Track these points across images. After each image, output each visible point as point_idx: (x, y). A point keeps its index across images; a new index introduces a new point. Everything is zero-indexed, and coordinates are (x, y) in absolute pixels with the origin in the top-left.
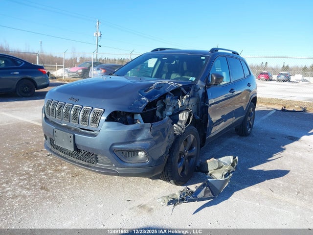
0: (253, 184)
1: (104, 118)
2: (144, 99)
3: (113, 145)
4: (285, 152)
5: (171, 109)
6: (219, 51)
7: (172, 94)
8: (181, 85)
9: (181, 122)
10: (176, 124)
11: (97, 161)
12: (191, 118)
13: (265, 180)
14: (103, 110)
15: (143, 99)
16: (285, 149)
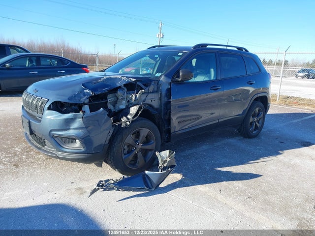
0: (206, 183)
1: (47, 106)
2: (87, 91)
3: (51, 131)
4: (279, 156)
5: (124, 102)
6: (208, 47)
7: (125, 88)
8: (134, 80)
9: (131, 114)
10: (126, 117)
11: (45, 145)
12: (140, 112)
13: (222, 181)
14: (47, 100)
15: (85, 91)
16: (280, 154)
